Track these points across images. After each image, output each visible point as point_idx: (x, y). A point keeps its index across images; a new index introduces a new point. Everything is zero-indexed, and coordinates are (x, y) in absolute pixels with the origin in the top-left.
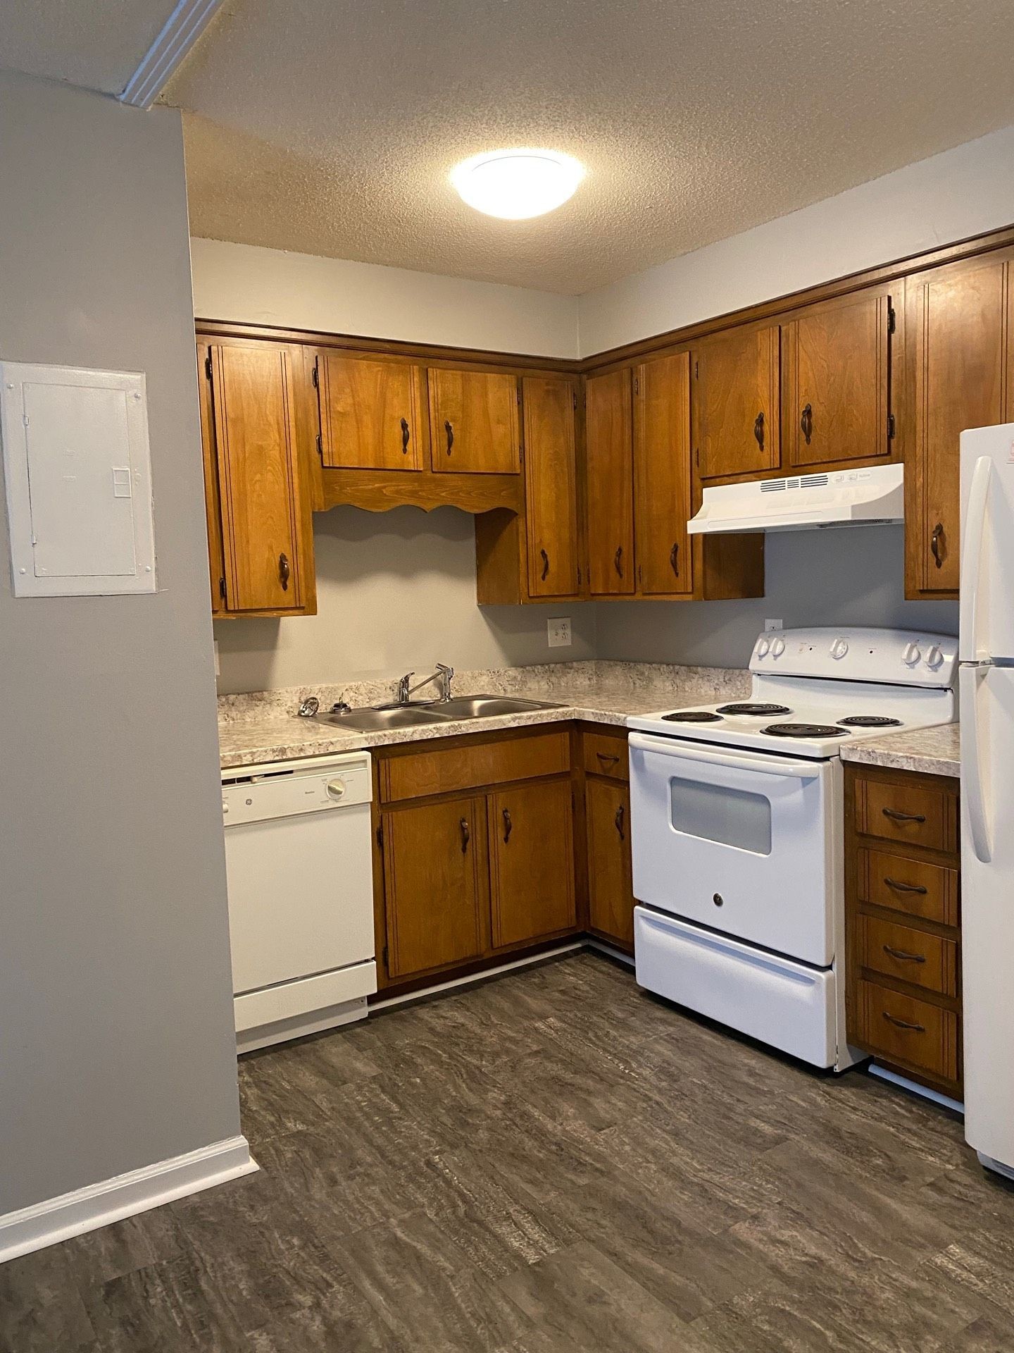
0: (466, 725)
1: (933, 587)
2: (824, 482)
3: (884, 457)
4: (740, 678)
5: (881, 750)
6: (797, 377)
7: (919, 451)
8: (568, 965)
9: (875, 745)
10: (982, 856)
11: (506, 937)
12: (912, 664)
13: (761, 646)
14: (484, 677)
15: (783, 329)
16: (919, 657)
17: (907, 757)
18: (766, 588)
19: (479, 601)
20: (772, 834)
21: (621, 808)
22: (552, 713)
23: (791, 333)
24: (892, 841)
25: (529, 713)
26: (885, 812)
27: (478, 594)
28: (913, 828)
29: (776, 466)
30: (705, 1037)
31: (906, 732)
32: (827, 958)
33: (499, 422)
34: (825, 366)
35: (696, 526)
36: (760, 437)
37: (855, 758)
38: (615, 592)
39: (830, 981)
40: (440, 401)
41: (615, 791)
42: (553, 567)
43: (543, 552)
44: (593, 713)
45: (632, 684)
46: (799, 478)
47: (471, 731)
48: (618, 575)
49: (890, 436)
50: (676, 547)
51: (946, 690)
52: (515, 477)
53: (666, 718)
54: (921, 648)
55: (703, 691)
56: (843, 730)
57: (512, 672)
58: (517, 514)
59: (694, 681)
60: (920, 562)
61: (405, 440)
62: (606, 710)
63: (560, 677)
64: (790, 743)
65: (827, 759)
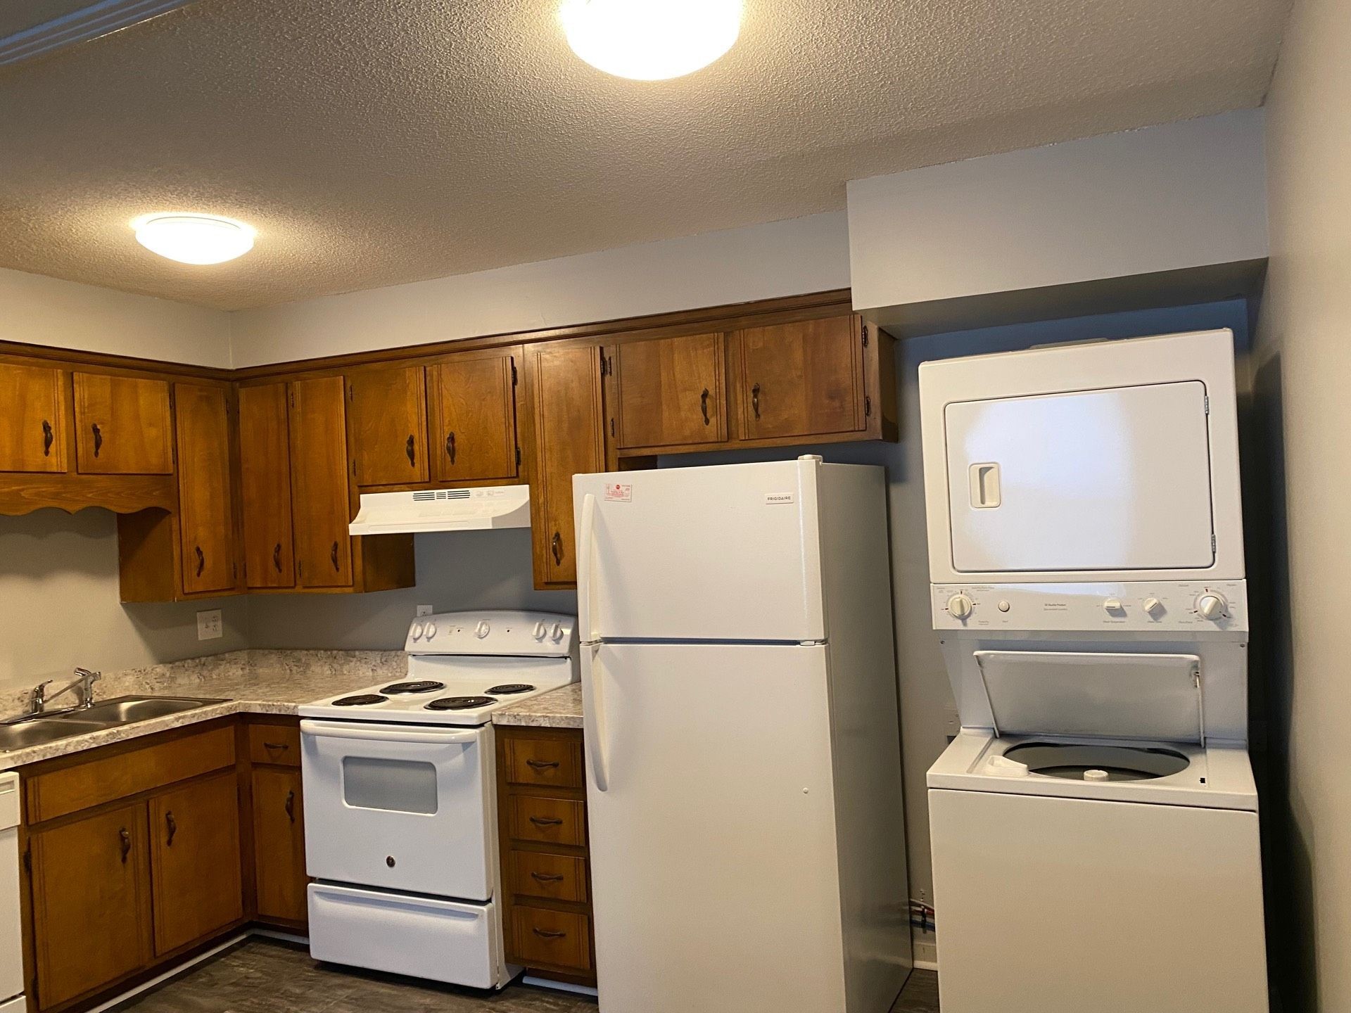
0: (126, 730)
1: (555, 580)
2: (467, 495)
3: (514, 479)
4: (396, 658)
5: (523, 712)
6: (441, 410)
7: (540, 476)
8: (235, 957)
9: (520, 709)
10: (602, 788)
11: (169, 941)
12: (540, 639)
13: (415, 630)
14: (128, 678)
15: (428, 369)
16: (545, 633)
17: (544, 716)
18: (417, 578)
19: (123, 598)
20: (438, 796)
21: (291, 793)
22: (217, 709)
23: (435, 373)
24: (534, 785)
25: (193, 712)
26: (529, 763)
27: (121, 593)
28: (550, 772)
29: (426, 480)
30: (383, 990)
31: (539, 695)
32: (488, 895)
33: (151, 425)
34: (464, 403)
35: (356, 529)
36: (411, 454)
37: (504, 722)
38: (275, 585)
39: (490, 912)
40: (86, 405)
41: (285, 778)
42: (208, 563)
43: (198, 549)
44: (260, 705)
45: (288, 671)
46: (446, 491)
47: (131, 737)
48: (277, 570)
49: (518, 463)
50: (336, 545)
51: (566, 658)
52: (167, 477)
53: (336, 703)
54: (546, 625)
55: (361, 673)
56: (492, 699)
57: (160, 669)
58: (169, 513)
59: (352, 664)
60: (545, 560)
61: (48, 443)
62: (273, 700)
63: (212, 670)
64: (450, 716)
65: (482, 725)
